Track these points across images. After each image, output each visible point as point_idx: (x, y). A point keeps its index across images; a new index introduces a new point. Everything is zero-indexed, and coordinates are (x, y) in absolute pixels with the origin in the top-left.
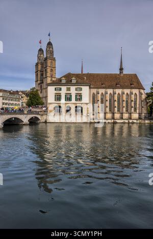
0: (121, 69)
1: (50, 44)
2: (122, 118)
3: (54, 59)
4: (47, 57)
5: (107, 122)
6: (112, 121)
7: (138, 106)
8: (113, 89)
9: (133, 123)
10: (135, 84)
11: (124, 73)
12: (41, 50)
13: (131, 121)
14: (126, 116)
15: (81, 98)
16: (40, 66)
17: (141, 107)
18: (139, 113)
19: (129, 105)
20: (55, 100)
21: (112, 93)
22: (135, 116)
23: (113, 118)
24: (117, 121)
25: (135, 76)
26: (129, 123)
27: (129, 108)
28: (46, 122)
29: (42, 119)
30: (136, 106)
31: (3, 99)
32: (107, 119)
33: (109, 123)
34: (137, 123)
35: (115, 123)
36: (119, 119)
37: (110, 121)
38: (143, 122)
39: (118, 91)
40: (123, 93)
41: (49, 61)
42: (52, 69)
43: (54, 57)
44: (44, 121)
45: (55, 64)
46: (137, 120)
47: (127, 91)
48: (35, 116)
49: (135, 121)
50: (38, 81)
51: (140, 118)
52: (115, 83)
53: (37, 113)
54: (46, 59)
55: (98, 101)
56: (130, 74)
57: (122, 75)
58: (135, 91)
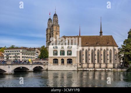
0: (101, 33)
1: (55, 15)
2: (100, 67)
3: (58, 26)
4: (53, 24)
5: (89, 70)
6: (93, 69)
7: (112, 59)
8: (94, 46)
9: (109, 71)
10: (110, 43)
11: (103, 35)
12: (50, 19)
13: (107, 70)
14: (103, 66)
15: (71, 53)
16: (49, 31)
17: (114, 60)
18: (113, 64)
19: (106, 58)
20: (54, 55)
21: (93, 50)
22: (110, 66)
23: (94, 67)
24: (97, 69)
25: (111, 37)
26: (105, 71)
27: (106, 60)
28: (47, 70)
29: (44, 68)
30: (111, 58)
31: (22, 54)
32: (90, 68)
33: (91, 71)
34: (111, 71)
35: (95, 71)
36: (98, 68)
37: (91, 69)
38: (116, 70)
39: (98, 48)
40: (101, 50)
41: (55, 27)
42: (56, 33)
43: (58, 24)
44: (46, 69)
45: (59, 29)
46: (111, 69)
47: (104, 48)
48: (39, 65)
49: (110, 70)
50: (47, 41)
51: (114, 68)
52: (96, 42)
53: (41, 64)
54: (53, 26)
55: (83, 55)
56: (107, 36)
57: (101, 36)
58: (110, 48)
